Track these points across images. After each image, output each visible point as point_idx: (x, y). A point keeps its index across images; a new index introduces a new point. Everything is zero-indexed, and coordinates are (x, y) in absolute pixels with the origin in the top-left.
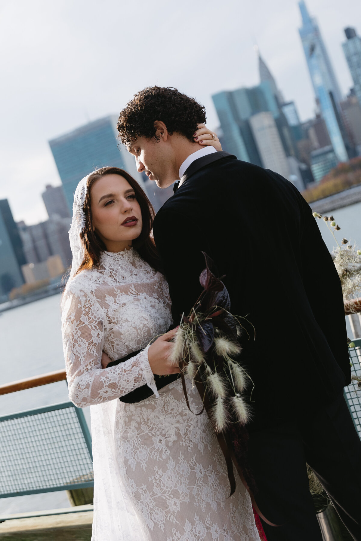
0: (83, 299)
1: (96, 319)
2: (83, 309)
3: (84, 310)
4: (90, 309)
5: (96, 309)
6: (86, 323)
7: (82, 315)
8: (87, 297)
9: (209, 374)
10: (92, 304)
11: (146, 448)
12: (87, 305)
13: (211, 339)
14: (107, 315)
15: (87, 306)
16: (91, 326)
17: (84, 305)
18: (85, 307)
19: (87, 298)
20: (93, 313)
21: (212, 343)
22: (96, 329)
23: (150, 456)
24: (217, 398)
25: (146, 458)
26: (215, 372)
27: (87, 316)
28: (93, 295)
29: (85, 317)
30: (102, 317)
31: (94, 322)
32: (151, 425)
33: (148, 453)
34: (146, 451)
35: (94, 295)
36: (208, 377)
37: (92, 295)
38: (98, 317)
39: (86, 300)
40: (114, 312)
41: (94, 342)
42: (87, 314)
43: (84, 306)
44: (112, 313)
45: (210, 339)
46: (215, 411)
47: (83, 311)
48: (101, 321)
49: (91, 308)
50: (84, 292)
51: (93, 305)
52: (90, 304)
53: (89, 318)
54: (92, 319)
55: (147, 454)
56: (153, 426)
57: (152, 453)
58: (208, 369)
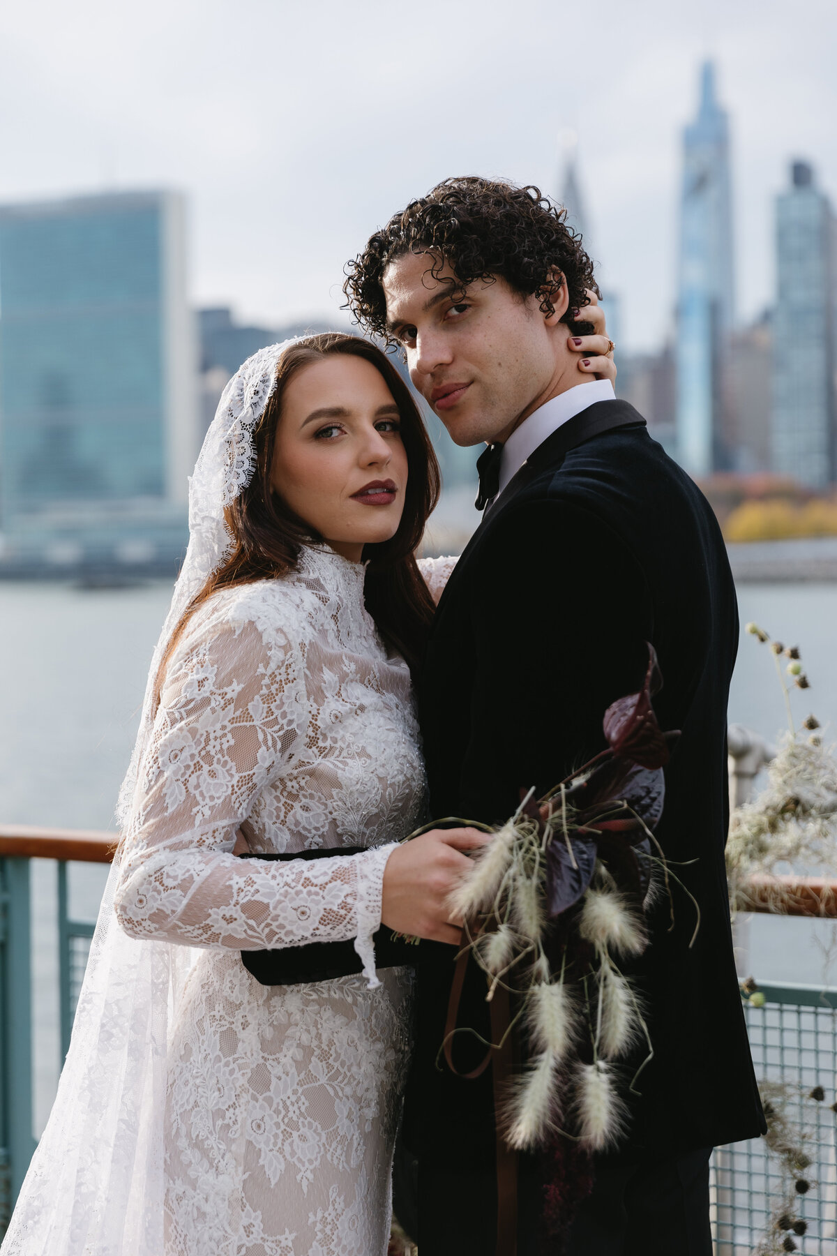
0: (276, 655)
1: (285, 722)
2: (266, 681)
3: (268, 687)
4: (281, 689)
5: (294, 694)
6: (257, 723)
7: (257, 697)
8: (289, 654)
9: (538, 979)
10: (291, 677)
11: (319, 1130)
12: (280, 674)
13: (580, 886)
14: (313, 721)
15: (278, 679)
16: (265, 735)
17: (273, 673)
18: (272, 679)
19: (288, 657)
20: (283, 703)
21: (578, 897)
22: (272, 749)
23: (326, 1153)
24: (542, 1052)
25: (316, 1159)
26: (557, 979)
27: (266, 705)
28: (303, 655)
29: (261, 705)
30: (299, 722)
31: (276, 728)
32: (336, 1065)
33: (321, 1146)
34: (318, 1138)
35: (306, 655)
36: (534, 985)
37: (301, 653)
38: (291, 718)
39: (283, 662)
40: (334, 721)
41: (255, 780)
42: (269, 698)
43: (270, 676)
44: (328, 721)
45: (576, 886)
46: (524, 1085)
47: (264, 687)
48: (293, 731)
49: (286, 687)
50: (286, 638)
51: (293, 682)
52: (288, 674)
53: (270, 712)
54: (274, 716)
55: (319, 1147)
56: (340, 1068)
57: (330, 1146)
58: (542, 963)
